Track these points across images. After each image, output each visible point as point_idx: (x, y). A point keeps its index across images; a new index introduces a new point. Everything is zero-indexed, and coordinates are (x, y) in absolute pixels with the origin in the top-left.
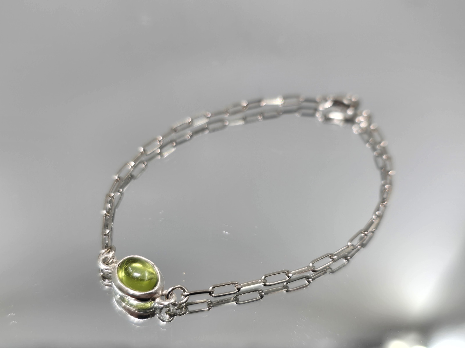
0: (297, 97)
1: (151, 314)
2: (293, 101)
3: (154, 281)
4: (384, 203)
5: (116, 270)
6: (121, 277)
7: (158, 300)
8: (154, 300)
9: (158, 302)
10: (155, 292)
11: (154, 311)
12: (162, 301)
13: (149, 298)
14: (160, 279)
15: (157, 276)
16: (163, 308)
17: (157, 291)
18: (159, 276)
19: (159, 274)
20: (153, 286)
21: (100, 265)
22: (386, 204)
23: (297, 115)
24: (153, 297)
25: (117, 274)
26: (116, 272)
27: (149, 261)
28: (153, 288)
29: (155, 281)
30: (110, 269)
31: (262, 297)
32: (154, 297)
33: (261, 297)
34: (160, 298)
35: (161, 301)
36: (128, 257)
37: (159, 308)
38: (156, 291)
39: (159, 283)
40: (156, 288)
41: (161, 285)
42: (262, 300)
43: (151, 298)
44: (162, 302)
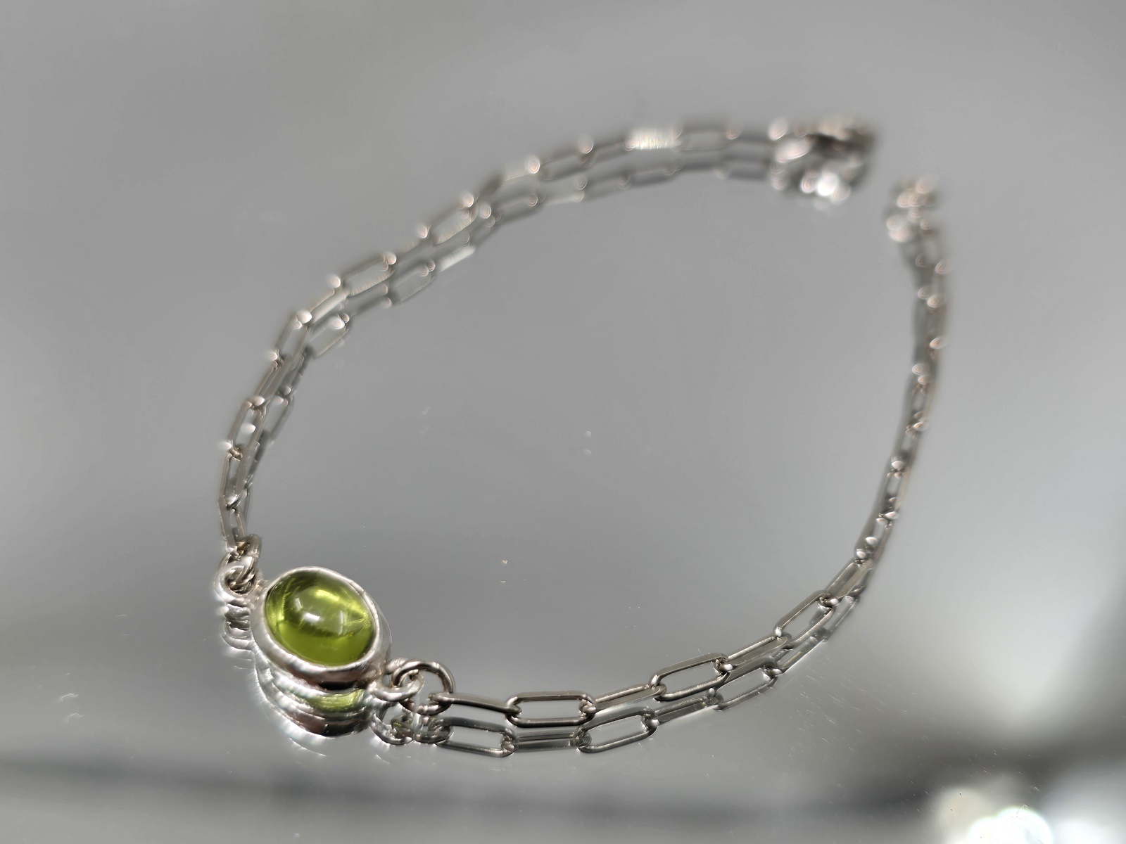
0: (719, 127)
1: (356, 723)
2: (710, 138)
3: (364, 636)
4: (915, 426)
5: (262, 607)
6: (274, 624)
7: (373, 687)
8: (364, 685)
9: (375, 693)
10: (365, 666)
11: (365, 714)
12: (385, 690)
13: (351, 681)
14: (378, 629)
15: (372, 622)
16: (386, 707)
17: (373, 664)
18: (377, 621)
19: (376, 616)
20: (362, 648)
21: (219, 593)
22: (920, 426)
23: (718, 175)
24: (362, 678)
25: (263, 619)
26: (262, 611)
27: (350, 581)
28: (360, 656)
29: (366, 636)
30: (245, 603)
31: (652, 729)
32: (364, 680)
33: (648, 730)
34: (380, 680)
35: (383, 688)
36: (294, 571)
37: (377, 707)
38: (370, 662)
39: (377, 641)
40: (370, 655)
41: (382, 646)
42: (651, 739)
43: (355, 681)
44: (385, 693)
